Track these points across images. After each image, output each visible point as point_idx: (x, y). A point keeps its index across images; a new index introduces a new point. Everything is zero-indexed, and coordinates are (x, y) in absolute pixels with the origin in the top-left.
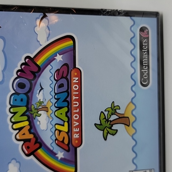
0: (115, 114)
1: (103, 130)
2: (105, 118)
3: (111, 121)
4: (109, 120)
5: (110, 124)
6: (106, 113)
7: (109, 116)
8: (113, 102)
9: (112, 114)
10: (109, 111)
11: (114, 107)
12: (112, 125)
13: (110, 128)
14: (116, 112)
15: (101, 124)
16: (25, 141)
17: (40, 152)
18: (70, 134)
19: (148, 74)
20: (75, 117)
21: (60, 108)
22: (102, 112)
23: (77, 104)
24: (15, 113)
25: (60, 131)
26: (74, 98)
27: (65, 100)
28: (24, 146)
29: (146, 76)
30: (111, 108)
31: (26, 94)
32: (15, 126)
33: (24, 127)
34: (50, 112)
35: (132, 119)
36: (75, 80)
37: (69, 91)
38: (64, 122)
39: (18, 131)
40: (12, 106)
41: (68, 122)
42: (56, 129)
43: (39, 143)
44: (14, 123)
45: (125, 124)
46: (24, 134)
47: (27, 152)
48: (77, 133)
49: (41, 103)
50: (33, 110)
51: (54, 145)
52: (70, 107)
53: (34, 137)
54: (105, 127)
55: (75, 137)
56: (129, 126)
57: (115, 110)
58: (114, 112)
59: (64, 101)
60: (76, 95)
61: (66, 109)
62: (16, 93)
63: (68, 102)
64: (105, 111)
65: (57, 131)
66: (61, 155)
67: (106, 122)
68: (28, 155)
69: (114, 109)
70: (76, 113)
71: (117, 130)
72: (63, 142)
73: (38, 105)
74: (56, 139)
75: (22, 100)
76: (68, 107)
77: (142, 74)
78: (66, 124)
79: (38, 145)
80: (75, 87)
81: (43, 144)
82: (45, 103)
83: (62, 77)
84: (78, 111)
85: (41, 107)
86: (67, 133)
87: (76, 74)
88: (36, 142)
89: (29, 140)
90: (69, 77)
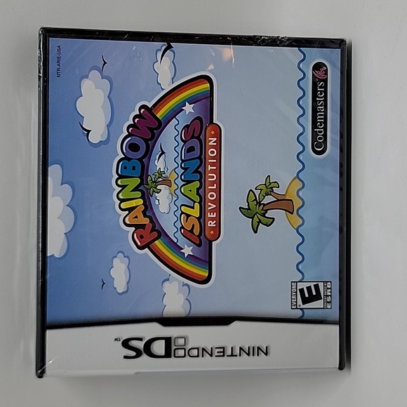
0: (271, 195)
1: (253, 218)
2: (256, 199)
3: (264, 205)
4: (262, 203)
5: (262, 210)
6: (257, 192)
7: (261, 197)
8: (269, 176)
9: (267, 194)
10: (261, 190)
11: (270, 184)
12: (266, 211)
13: (264, 215)
14: (273, 191)
15: (249, 209)
16: (137, 227)
17: (158, 244)
18: (202, 221)
19: (325, 136)
20: (211, 196)
21: (188, 182)
22: (251, 190)
23: (213, 177)
24: (124, 187)
25: (188, 216)
26: (210, 168)
27: (196, 171)
28: (135, 235)
30: (265, 184)
31: (140, 160)
32: (123, 206)
33: (137, 206)
34: (174, 186)
35: (297, 203)
36: (212, 141)
37: (203, 157)
38: (195, 202)
39: (127, 212)
40: (120, 177)
41: (200, 203)
42: (182, 213)
43: (157, 231)
44: (122, 201)
45: (286, 210)
46: (136, 217)
47: (139, 244)
48: (212, 219)
49: (161, 173)
50: (150, 182)
51: (179, 235)
52: (203, 181)
53: (150, 222)
54: (256, 214)
55: (209, 225)
56: (292, 214)
57: (272, 188)
58: (270, 191)
59: (194, 172)
60: (212, 164)
61: (197, 184)
62: (126, 158)
63: (200, 173)
64: (256, 189)
65: (183, 216)
66: (188, 250)
67: (256, 205)
68: (140, 248)
69: (269, 187)
70: (212, 190)
71: (274, 219)
72: (192, 231)
73: (157, 177)
74: (182, 227)
75: (134, 168)
76: (200, 181)
78: (197, 205)
79: (155, 234)
80: (211, 152)
81: (162, 233)
82: (167, 174)
83: (193, 137)
84: (215, 187)
85: (161, 179)
86: (199, 219)
87: (213, 133)
88: (153, 230)
89: (143, 226)
90: (202, 137)
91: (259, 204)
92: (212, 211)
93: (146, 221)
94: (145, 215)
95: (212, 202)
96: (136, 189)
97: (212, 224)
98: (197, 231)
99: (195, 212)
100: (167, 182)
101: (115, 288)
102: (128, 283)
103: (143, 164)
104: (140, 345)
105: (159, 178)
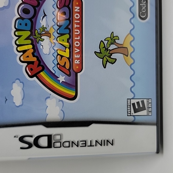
0: (114, 44)
1: (103, 59)
2: (105, 47)
3: (110, 50)
4: (108, 49)
5: (109, 53)
6: (106, 42)
7: (108, 45)
8: (113, 32)
9: (112, 44)
10: (108, 41)
11: (114, 37)
12: (111, 54)
13: (110, 57)
14: (115, 42)
15: (101, 53)
16: (29, 63)
17: (42, 74)
18: (71, 60)
20: (76, 44)
21: (62, 35)
22: (102, 41)
23: (78, 32)
24: (19, 37)
25: (62, 56)
26: (75, 26)
27: (67, 28)
28: (27, 68)
29: (144, 10)
30: (111, 37)
31: (30, 19)
32: (19, 49)
35: (130, 50)
36: (77, 9)
37: (71, 19)
38: (66, 48)
39: (22, 53)
40: (17, 30)
41: (69, 48)
42: (58, 54)
43: (41, 66)
44: (18, 46)
45: (124, 54)
46: (28, 57)
47: (30, 74)
48: (78, 59)
49: (44, 29)
51: (56, 69)
52: (71, 34)
53: (37, 60)
54: (105, 56)
55: (75, 63)
56: (127, 56)
57: (115, 40)
58: (113, 42)
61: (67, 36)
62: (21, 18)
63: (69, 29)
64: (105, 40)
65: (58, 56)
66: (62, 78)
67: (105, 50)
68: (31, 77)
69: (113, 39)
70: (77, 40)
71: (116, 59)
72: (64, 66)
74: (58, 64)
75: (26, 25)
76: (69, 34)
77: (140, 8)
78: (68, 50)
79: (41, 68)
80: (76, 16)
81: (45, 68)
82: (48, 29)
83: (65, 6)
84: (79, 38)
85: (44, 33)
86: (69, 59)
87: (77, 3)
88: (39, 65)
89: (32, 63)
90: (70, 6)
91: (107, 49)
92: (77, 53)
93: (35, 59)
94: (34, 56)
95: (77, 48)
96: (27, 39)
97: (77, 62)
98: (67, 66)
99: (67, 54)
100: (48, 34)
101: (14, 103)
102: (23, 99)
103: (32, 22)
104: (31, 140)
105: (43, 31)
